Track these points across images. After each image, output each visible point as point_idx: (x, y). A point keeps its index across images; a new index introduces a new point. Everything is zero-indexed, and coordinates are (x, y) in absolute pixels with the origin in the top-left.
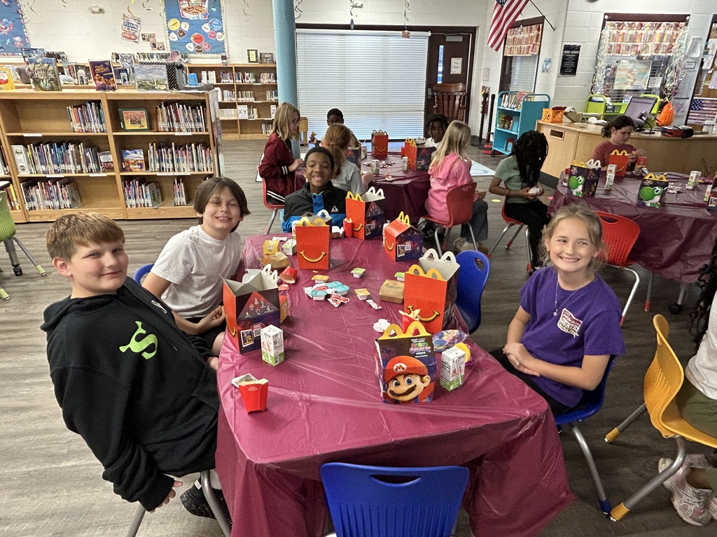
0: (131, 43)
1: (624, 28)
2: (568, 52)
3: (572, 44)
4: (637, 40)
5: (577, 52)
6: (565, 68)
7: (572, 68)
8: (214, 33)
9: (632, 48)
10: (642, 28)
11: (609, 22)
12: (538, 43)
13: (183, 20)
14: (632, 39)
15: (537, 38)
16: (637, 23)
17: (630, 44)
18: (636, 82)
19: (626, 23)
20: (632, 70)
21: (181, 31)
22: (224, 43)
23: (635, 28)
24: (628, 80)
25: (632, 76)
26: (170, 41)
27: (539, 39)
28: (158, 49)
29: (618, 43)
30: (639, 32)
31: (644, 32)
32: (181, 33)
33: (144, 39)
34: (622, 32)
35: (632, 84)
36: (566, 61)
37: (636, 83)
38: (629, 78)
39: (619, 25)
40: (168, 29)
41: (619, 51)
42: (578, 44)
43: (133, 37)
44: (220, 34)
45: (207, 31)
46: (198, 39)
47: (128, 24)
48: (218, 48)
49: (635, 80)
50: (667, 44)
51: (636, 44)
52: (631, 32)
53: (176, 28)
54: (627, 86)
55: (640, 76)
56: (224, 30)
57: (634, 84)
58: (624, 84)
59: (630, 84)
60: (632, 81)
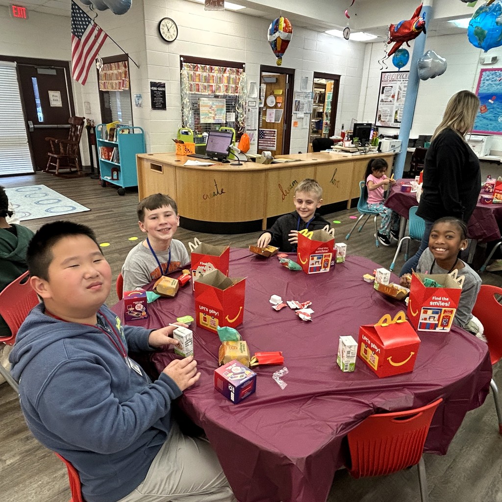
1: (199, 69)
2: (155, 89)
3: (157, 81)
4: (211, 81)
5: (163, 89)
6: (155, 103)
7: (161, 103)
9: (208, 87)
10: (213, 71)
11: (185, 64)
12: (127, 79)
14: (207, 80)
15: (126, 75)
16: (208, 66)
17: (206, 84)
18: (217, 116)
19: (199, 65)
20: (212, 107)
23: (207, 71)
24: (210, 115)
25: (213, 112)
27: (128, 76)
29: (196, 83)
30: (211, 74)
31: (215, 74)
34: (197, 73)
35: (214, 119)
36: (155, 97)
38: (210, 113)
39: (194, 67)
41: (199, 89)
42: (163, 82)
49: (216, 115)
50: (234, 86)
51: (210, 84)
52: (205, 74)
54: (210, 120)
55: (219, 112)
57: (216, 119)
58: (208, 118)
59: (212, 118)
60: (214, 116)
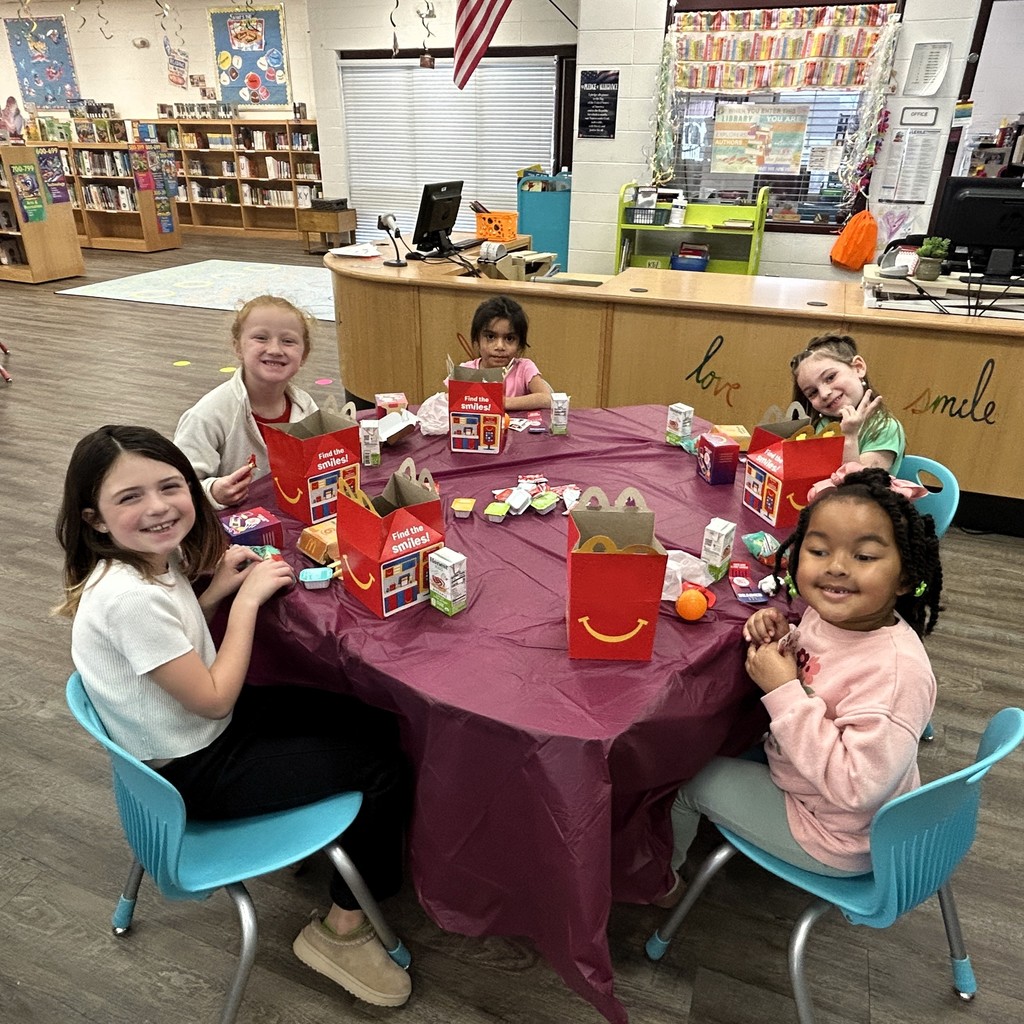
0: (178, 89)
1: (723, 27)
2: (592, 87)
3: (598, 69)
4: (763, 55)
5: (612, 87)
6: (589, 122)
7: (604, 122)
8: (272, 71)
9: (750, 74)
10: (773, 25)
11: (682, 14)
13: (234, 53)
14: (749, 52)
16: (755, 13)
17: (744, 65)
18: (771, 156)
19: (724, 14)
20: (758, 128)
21: (233, 70)
22: (286, 87)
23: (752, 26)
24: (748, 151)
25: (759, 143)
26: (222, 86)
28: (209, 98)
29: (710, 64)
30: (766, 34)
31: (778, 34)
32: (233, 72)
33: (192, 83)
34: (718, 35)
35: (760, 161)
36: (590, 106)
37: (770, 160)
38: (751, 146)
39: (710, 21)
40: (219, 68)
41: (713, 82)
42: (613, 69)
43: (180, 81)
44: (280, 73)
45: (264, 68)
46: (253, 82)
47: (173, 62)
48: (279, 95)
49: (768, 151)
50: (847, 62)
51: (759, 64)
52: (745, 36)
53: (226, 66)
54: (747, 165)
55: (782, 143)
56: (285, 66)
57: (766, 162)
58: (741, 160)
59: (754, 161)
60: (761, 154)
